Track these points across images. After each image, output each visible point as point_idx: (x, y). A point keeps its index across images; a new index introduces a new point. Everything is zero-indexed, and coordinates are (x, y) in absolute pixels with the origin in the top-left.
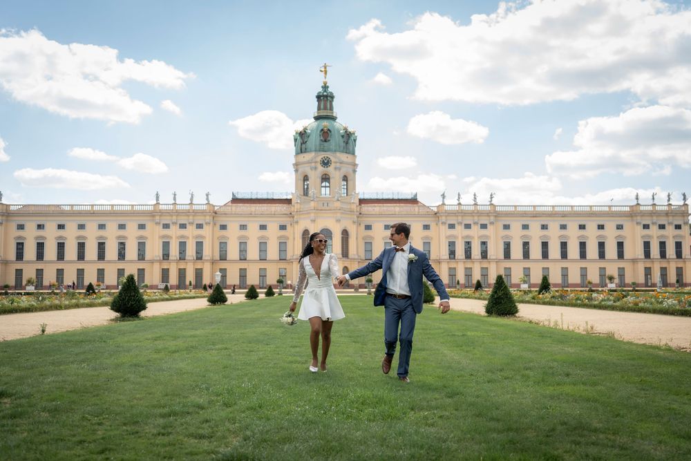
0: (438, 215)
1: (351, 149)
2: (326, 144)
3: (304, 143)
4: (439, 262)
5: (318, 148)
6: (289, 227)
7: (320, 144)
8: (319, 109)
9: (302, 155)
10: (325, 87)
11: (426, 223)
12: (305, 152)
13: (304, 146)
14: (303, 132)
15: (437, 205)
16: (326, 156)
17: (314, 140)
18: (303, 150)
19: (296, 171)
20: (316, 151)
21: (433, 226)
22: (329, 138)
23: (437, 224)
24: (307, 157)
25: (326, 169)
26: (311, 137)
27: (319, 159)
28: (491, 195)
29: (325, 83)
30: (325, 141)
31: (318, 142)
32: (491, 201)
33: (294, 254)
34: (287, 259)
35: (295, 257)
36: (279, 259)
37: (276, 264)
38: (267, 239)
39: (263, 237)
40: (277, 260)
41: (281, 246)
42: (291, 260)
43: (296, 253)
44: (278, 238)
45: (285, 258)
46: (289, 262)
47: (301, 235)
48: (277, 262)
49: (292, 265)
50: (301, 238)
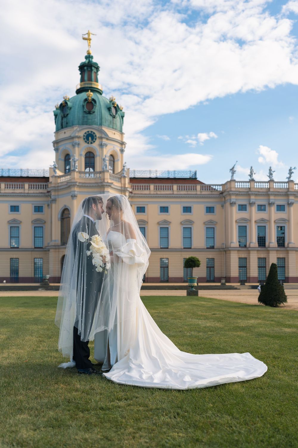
0: (224, 194)
1: (118, 124)
2: (90, 116)
3: (65, 116)
4: (225, 251)
5: (81, 122)
6: (45, 208)
7: (84, 117)
8: (82, 80)
9: (63, 131)
10: (89, 57)
11: (210, 205)
12: (66, 127)
13: (65, 120)
14: (64, 105)
15: (224, 183)
16: (90, 130)
17: (76, 113)
18: (64, 124)
19: (56, 150)
20: (79, 124)
21: (217, 208)
22: (93, 110)
23: (222, 206)
24: (68, 132)
25: (90, 145)
26: (72, 109)
27: (82, 134)
28: (290, 170)
29: (89, 53)
30: (89, 113)
31: (81, 115)
32: (290, 177)
33: (51, 240)
34: (44, 247)
35: (52, 243)
36: (33, 247)
37: (30, 253)
38: (20, 223)
39: (14, 221)
40: (32, 249)
41: (36, 232)
42: (47, 248)
43: (53, 238)
44: (33, 222)
45: (42, 246)
46: (46, 251)
47: (60, 216)
48: (32, 251)
49: (48, 254)
50: (59, 219)
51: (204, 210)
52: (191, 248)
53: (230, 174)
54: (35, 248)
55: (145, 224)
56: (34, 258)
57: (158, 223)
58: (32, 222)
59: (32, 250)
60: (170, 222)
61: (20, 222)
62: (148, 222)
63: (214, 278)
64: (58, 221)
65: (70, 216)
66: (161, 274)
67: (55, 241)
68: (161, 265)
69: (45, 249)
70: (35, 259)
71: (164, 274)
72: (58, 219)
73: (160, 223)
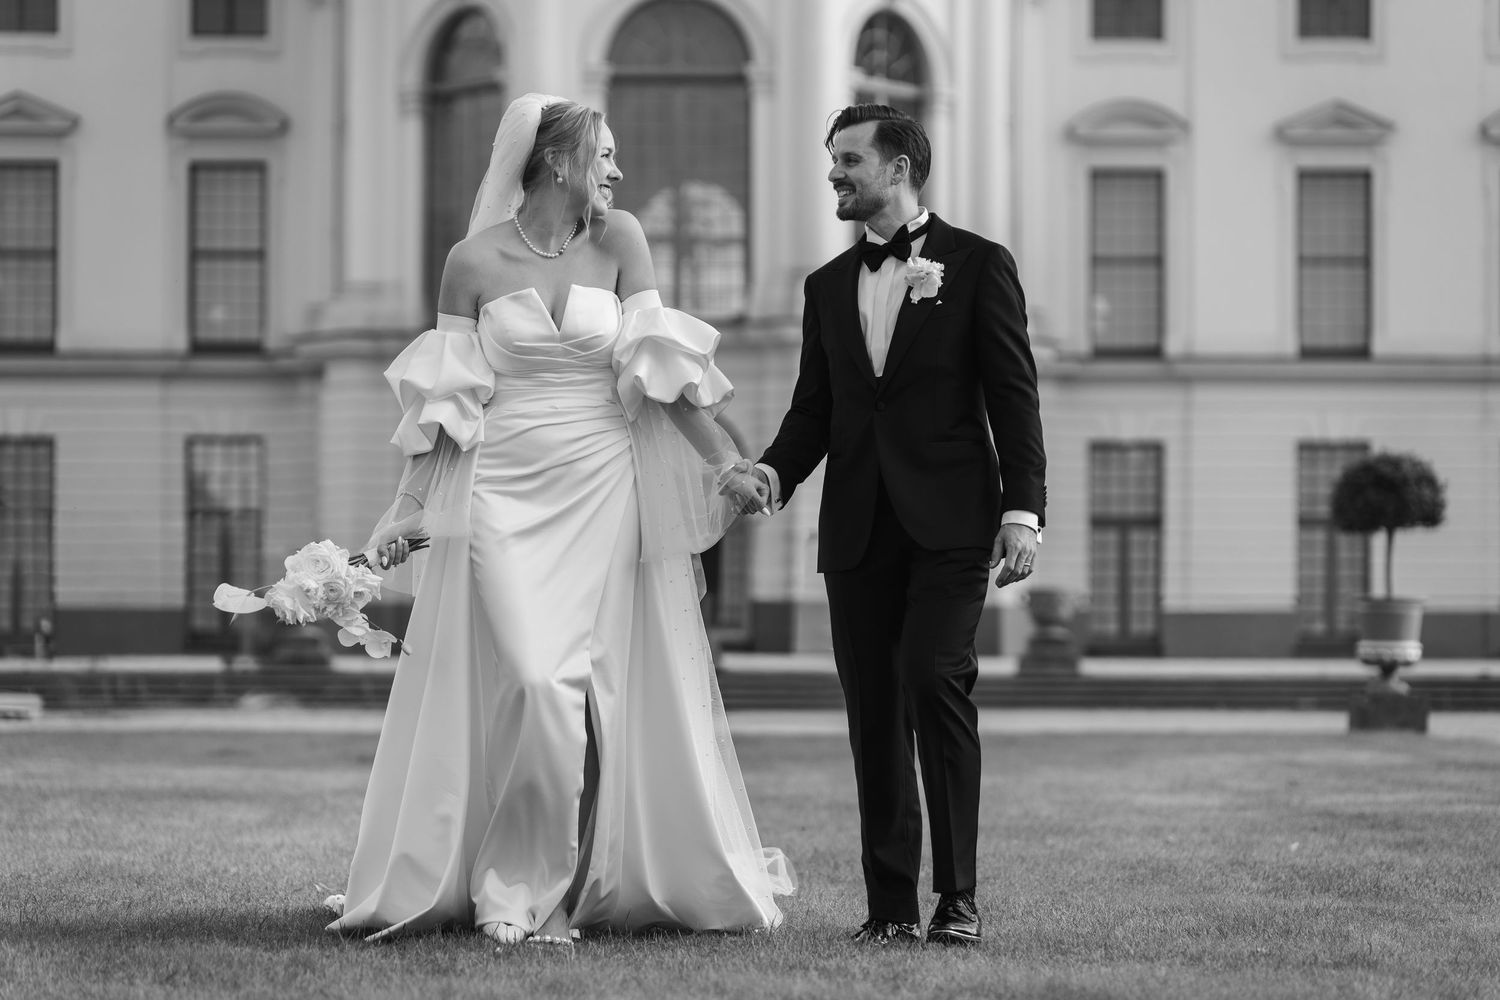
6: (288, 5)
33: (340, 285)
34: (273, 341)
35: (348, 314)
36: (180, 341)
37: (151, 391)
38: (60, 135)
39: (17, 113)
40: (167, 355)
41: (202, 209)
42: (307, 349)
43: (359, 269)
44: (181, 123)
45: (252, 334)
46: (288, 377)
47: (413, 76)
48: (168, 377)
49: (314, 401)
50: (414, 105)
54: (200, 348)
55: (1159, 144)
56: (191, 442)
57: (1284, 136)
58: (171, 120)
59: (174, 364)
60: (1385, 127)
61: (71, 125)
62: (1185, 126)
64: (403, 112)
65: (500, 75)
66: (1302, 582)
67: (374, 290)
69: (284, 363)
70: (199, 450)
71: (1331, 582)
72: (402, 99)
73: (1299, 132)
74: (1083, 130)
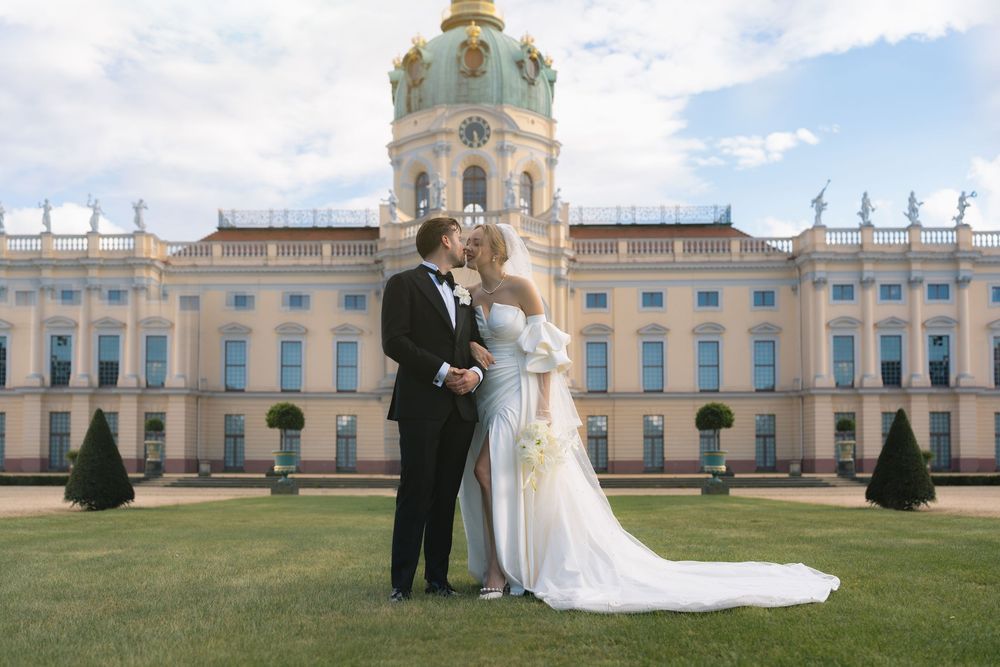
0: (798, 261)
1: (542, 100)
2: (474, 83)
3: (416, 84)
4: (802, 398)
5: (452, 96)
6: (370, 300)
7: (460, 84)
9: (411, 119)
11: (762, 288)
12: (419, 109)
13: (415, 92)
14: (413, 57)
15: (797, 233)
16: (474, 115)
17: (442, 74)
18: (414, 103)
19: (396, 163)
20: (448, 102)
21: (782, 294)
22: (483, 68)
23: (794, 289)
24: (423, 122)
25: (475, 151)
26: (433, 68)
27: (455, 124)
28: (962, 199)
30: (473, 74)
31: (453, 79)
32: (961, 217)
34: (358, 390)
37: (327, 403)
40: (331, 393)
42: (376, 392)
45: (353, 388)
48: (335, 399)
51: (749, 299)
52: (717, 391)
53: (813, 212)
55: (606, 336)
57: (639, 332)
60: (667, 330)
62: (613, 331)
63: (775, 461)
66: (645, 453)
68: (644, 431)
70: (340, 418)
71: (653, 453)
73: (643, 331)
74: (584, 332)
